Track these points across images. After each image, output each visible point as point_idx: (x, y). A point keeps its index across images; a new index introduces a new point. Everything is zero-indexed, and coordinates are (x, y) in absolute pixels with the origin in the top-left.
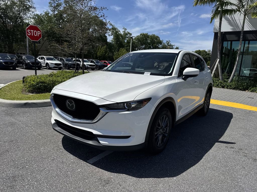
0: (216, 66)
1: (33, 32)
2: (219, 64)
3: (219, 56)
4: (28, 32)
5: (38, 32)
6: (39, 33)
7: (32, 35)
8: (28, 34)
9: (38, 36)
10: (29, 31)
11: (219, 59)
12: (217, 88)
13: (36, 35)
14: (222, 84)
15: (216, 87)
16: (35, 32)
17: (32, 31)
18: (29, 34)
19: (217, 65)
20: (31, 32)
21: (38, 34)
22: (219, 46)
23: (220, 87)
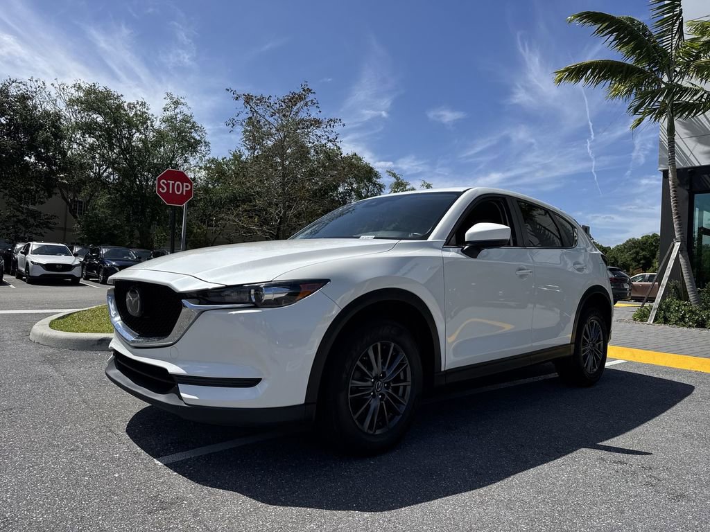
0: (671, 264)
1: (173, 185)
2: (680, 256)
3: (677, 235)
4: (160, 186)
5: (185, 184)
6: (187, 187)
7: (171, 192)
8: (160, 189)
9: (184, 194)
10: (163, 183)
11: (679, 243)
12: (681, 328)
13: (178, 191)
14: (696, 314)
15: (677, 324)
16: (178, 185)
17: (171, 182)
18: (163, 189)
19: (677, 259)
20: (168, 185)
21: (185, 189)
22: (676, 206)
23: (690, 326)
